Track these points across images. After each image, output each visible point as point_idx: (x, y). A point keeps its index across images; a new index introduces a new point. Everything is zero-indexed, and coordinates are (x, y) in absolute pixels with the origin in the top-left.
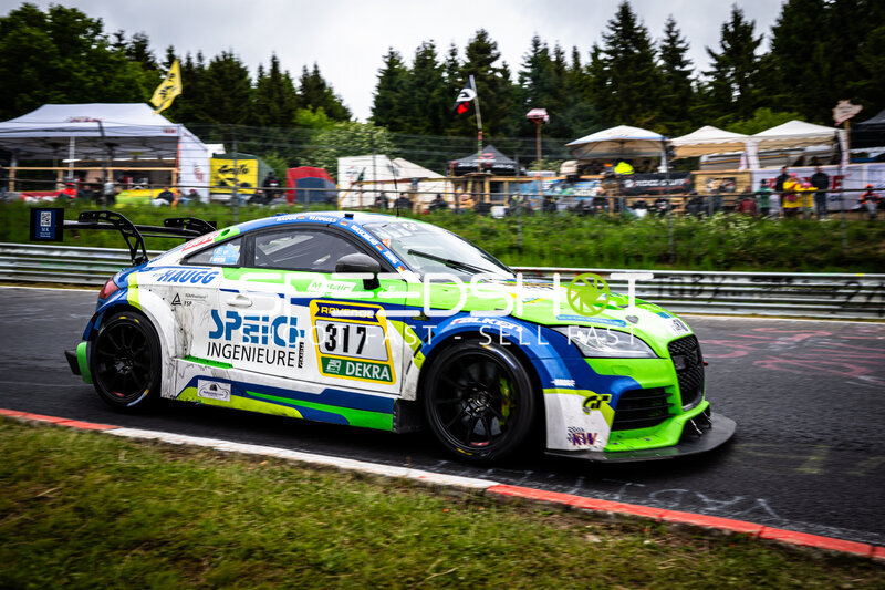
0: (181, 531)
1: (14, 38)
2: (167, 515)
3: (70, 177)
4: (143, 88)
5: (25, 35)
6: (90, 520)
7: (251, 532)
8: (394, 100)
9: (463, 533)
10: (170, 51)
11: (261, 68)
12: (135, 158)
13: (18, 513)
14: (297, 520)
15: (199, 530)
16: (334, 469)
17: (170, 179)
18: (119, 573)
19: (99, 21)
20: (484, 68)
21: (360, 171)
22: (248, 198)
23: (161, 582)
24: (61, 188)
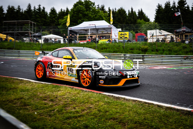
0: (120, 116)
1: (77, 8)
2: (117, 113)
3: (89, 37)
4: (103, 17)
5: (79, 7)
6: (101, 113)
7: (136, 118)
8: (160, 16)
9: (186, 121)
10: (109, 8)
11: (129, 11)
12: (102, 33)
13: (86, 110)
14: (146, 115)
15: (124, 117)
16: (153, 104)
17: (110, 37)
18: (108, 125)
19: (94, 3)
20: (183, 7)
21: (152, 34)
22: (127, 41)
23: (117, 127)
24: (87, 40)
